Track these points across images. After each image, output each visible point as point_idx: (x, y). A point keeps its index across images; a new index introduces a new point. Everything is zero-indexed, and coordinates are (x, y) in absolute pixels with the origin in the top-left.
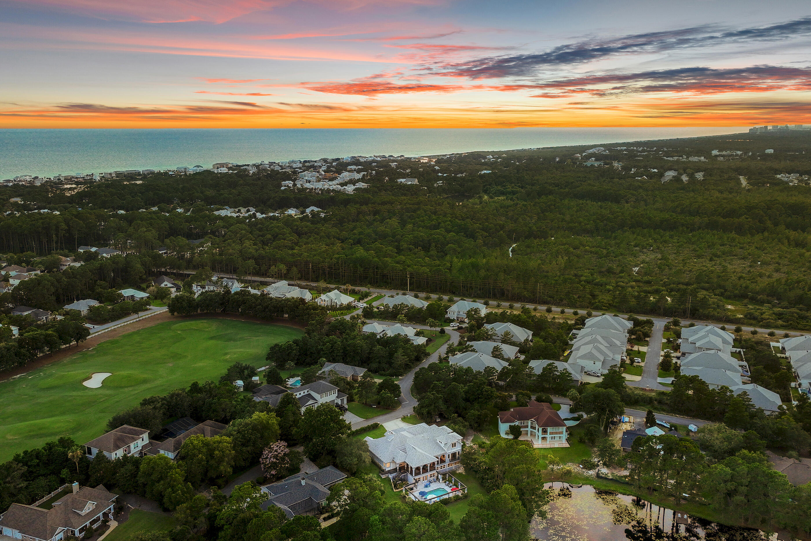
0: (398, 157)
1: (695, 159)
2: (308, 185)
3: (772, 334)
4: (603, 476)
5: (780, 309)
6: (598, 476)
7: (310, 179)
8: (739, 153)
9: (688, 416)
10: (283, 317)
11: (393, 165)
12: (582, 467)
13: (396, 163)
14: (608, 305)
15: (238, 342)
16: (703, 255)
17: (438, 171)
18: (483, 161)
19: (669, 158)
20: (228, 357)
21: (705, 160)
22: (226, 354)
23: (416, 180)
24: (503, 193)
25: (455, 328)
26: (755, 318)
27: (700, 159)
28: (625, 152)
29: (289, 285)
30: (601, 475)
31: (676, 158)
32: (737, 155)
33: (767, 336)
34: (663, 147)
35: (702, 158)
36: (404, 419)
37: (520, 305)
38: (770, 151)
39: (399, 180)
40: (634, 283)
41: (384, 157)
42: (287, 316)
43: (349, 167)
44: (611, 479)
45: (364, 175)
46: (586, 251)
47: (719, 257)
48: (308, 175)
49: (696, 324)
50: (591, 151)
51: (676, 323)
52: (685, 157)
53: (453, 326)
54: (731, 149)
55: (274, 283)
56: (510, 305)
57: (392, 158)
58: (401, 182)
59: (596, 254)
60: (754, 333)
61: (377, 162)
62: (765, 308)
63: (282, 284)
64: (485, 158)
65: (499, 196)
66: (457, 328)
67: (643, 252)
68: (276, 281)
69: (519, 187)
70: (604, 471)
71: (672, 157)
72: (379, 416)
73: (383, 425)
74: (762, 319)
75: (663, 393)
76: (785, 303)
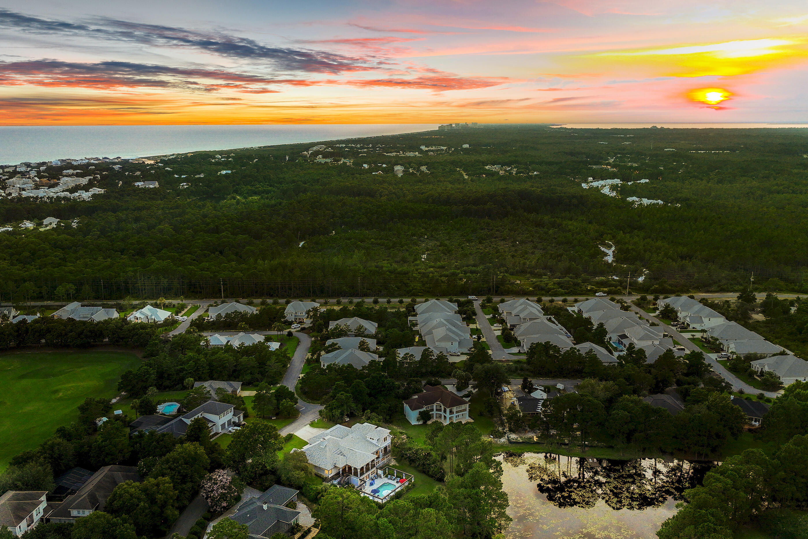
0: (115, 159)
1: (411, 154)
2: (24, 194)
3: (565, 301)
4: (514, 441)
5: (557, 279)
6: (510, 442)
7: (23, 186)
8: (444, 148)
9: (549, 377)
10: (102, 342)
11: (117, 167)
12: (492, 437)
13: (119, 166)
14: (422, 291)
15: (61, 377)
16: (472, 240)
17: (173, 173)
18: (213, 161)
19: (389, 154)
20: (61, 394)
21: (420, 155)
22: (56, 392)
23: (157, 183)
24: (255, 193)
25: (298, 329)
26: (542, 289)
27: (415, 154)
28: (346, 149)
29: (82, 306)
30: (512, 440)
31: (394, 154)
32: (443, 150)
33: (560, 303)
34: (377, 144)
35: (417, 153)
36: (312, 424)
37: (348, 300)
38: (466, 146)
39: (137, 184)
40: (432, 269)
41: (97, 159)
42: (107, 340)
43: (65, 171)
44: (523, 442)
45: (90, 180)
46: (372, 243)
47: (485, 239)
48: (17, 182)
49: (506, 299)
50: (315, 148)
51: (489, 301)
52: (401, 152)
53: (295, 328)
54: (435, 145)
55: (64, 306)
56: (337, 301)
57: (107, 160)
58: (138, 186)
59: (382, 245)
60: (552, 301)
61: (93, 165)
62: (545, 279)
63: (74, 305)
64: (214, 158)
65: (253, 196)
66: (300, 329)
67: (421, 241)
68: (64, 303)
69: (268, 185)
70: (513, 436)
71: (391, 153)
72: (285, 426)
73: (296, 434)
74: (550, 290)
75: (518, 362)
76: (559, 274)
